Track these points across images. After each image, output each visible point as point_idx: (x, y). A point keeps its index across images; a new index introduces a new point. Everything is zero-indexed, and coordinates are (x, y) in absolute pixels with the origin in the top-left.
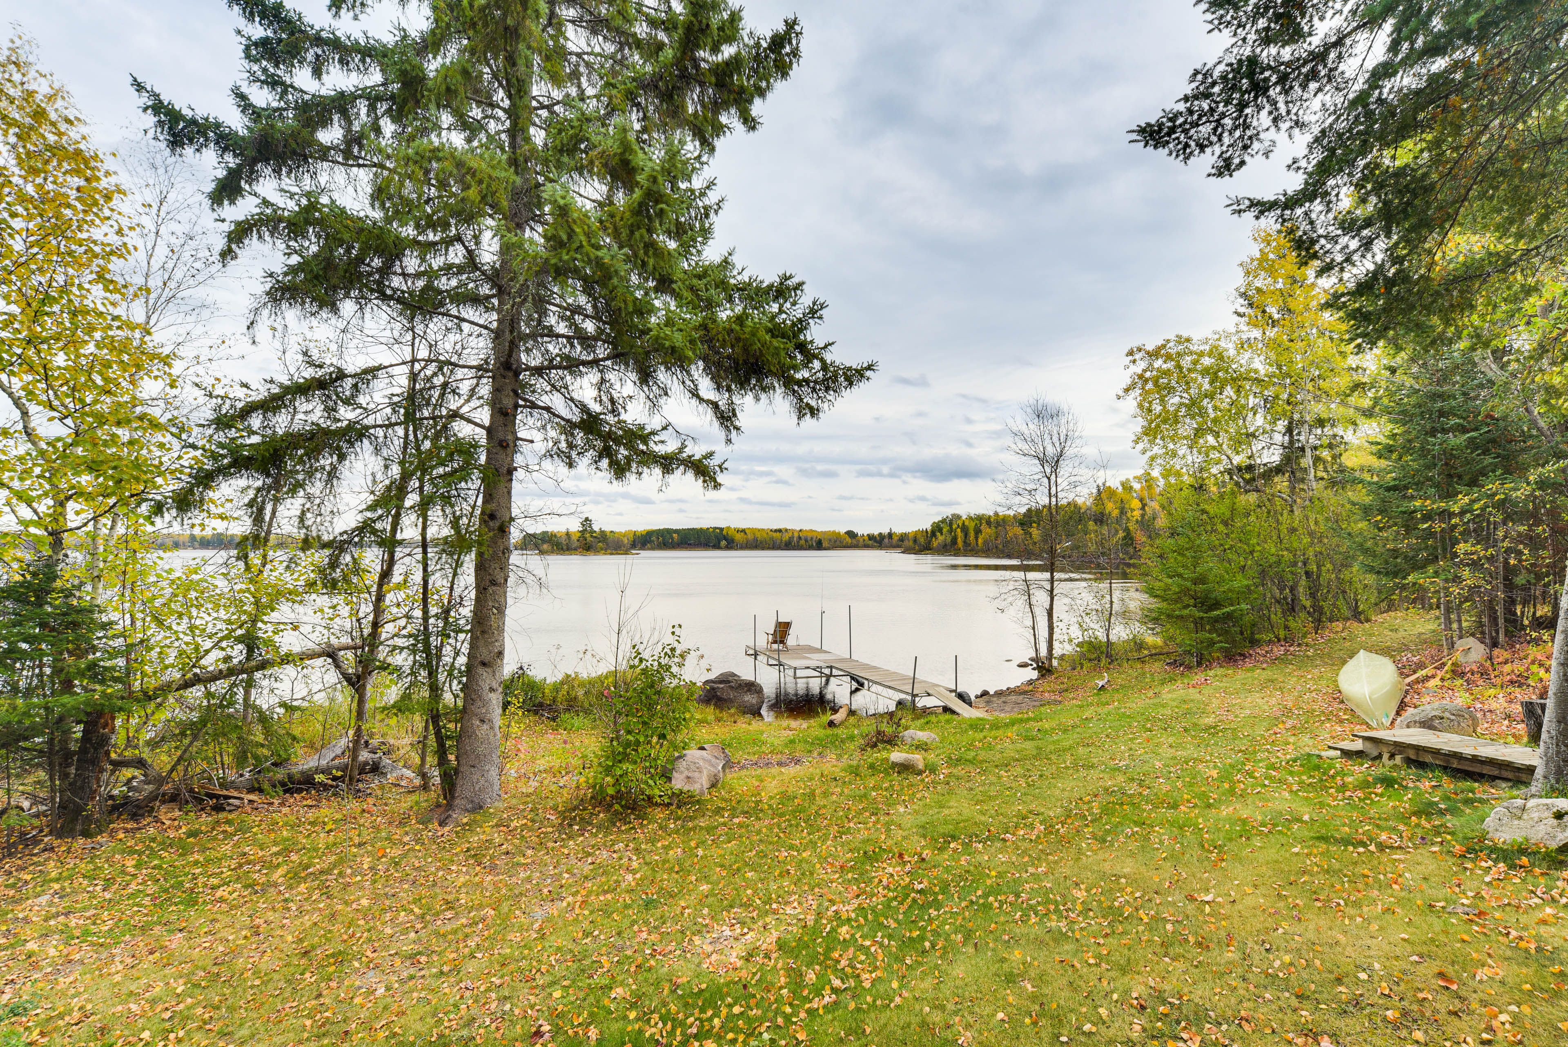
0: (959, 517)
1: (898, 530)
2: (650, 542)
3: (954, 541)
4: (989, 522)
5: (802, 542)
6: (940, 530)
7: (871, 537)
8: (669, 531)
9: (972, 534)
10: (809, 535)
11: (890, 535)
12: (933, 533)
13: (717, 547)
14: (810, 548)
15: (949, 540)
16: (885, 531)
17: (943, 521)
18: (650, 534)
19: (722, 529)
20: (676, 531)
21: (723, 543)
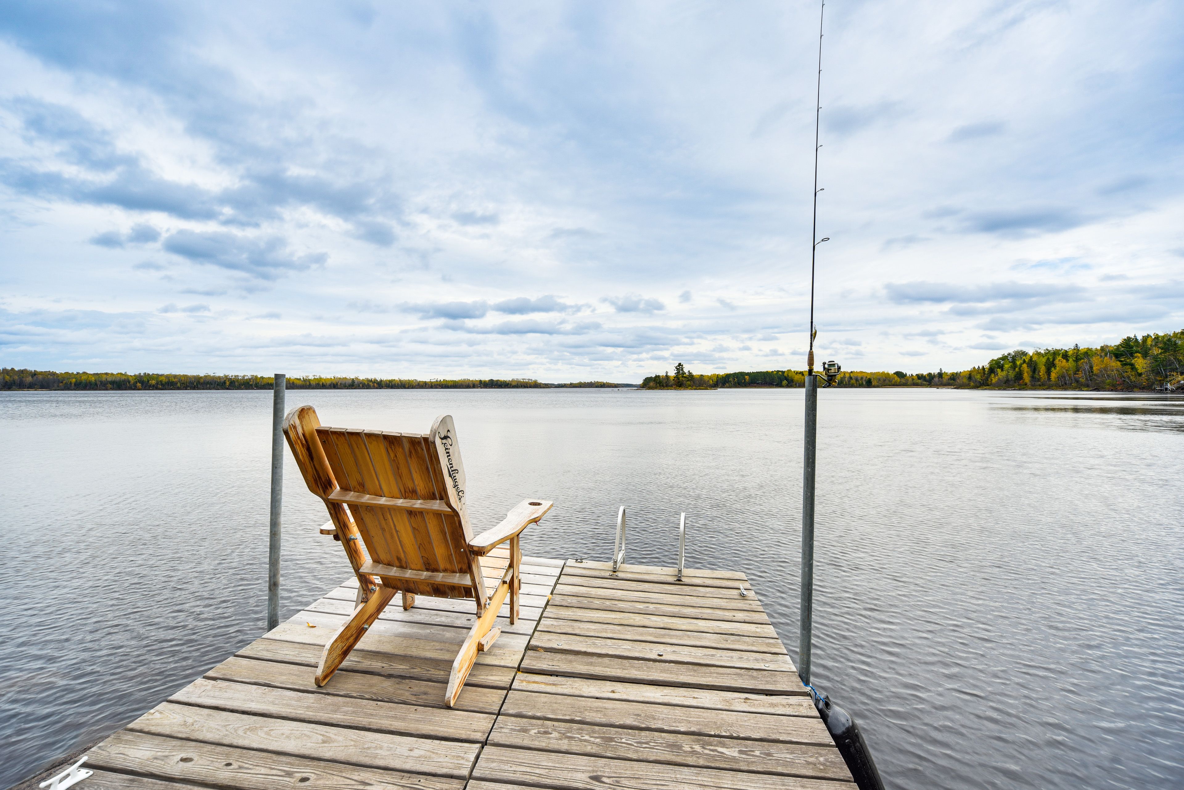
0: (1024, 354)
1: (949, 370)
2: (728, 382)
3: (1019, 376)
4: (1065, 355)
5: (853, 381)
6: (1002, 367)
7: (920, 377)
8: (742, 374)
9: (1042, 369)
10: (860, 375)
11: (940, 375)
12: (992, 370)
13: (779, 385)
14: (861, 386)
15: (1012, 374)
16: (935, 371)
17: (1004, 358)
18: (728, 376)
19: (783, 372)
20: (748, 374)
21: (785, 382)
